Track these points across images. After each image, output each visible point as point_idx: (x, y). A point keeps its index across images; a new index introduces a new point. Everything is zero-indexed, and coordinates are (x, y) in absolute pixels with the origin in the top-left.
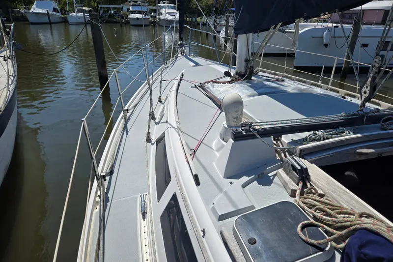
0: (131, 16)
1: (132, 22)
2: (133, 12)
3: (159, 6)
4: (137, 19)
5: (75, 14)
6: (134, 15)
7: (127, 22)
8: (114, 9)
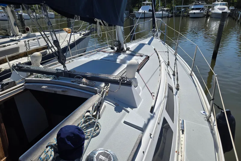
0: (191, 12)
1: (191, 16)
2: (193, 9)
3: (214, 4)
4: (194, 13)
5: (158, 12)
6: (193, 11)
7: (188, 16)
8: (184, 8)
